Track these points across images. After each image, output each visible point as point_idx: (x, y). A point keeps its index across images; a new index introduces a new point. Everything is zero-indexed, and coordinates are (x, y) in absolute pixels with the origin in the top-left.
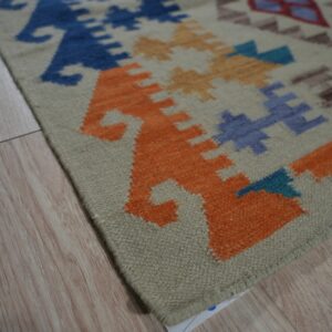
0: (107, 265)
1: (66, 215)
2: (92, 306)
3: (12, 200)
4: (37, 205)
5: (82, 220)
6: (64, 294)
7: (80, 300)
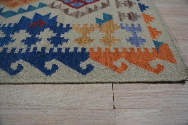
0: (170, 85)
1: (151, 88)
2: (181, 91)
3: (141, 99)
4: (145, 93)
5: (154, 85)
6: (176, 95)
7: (179, 93)
